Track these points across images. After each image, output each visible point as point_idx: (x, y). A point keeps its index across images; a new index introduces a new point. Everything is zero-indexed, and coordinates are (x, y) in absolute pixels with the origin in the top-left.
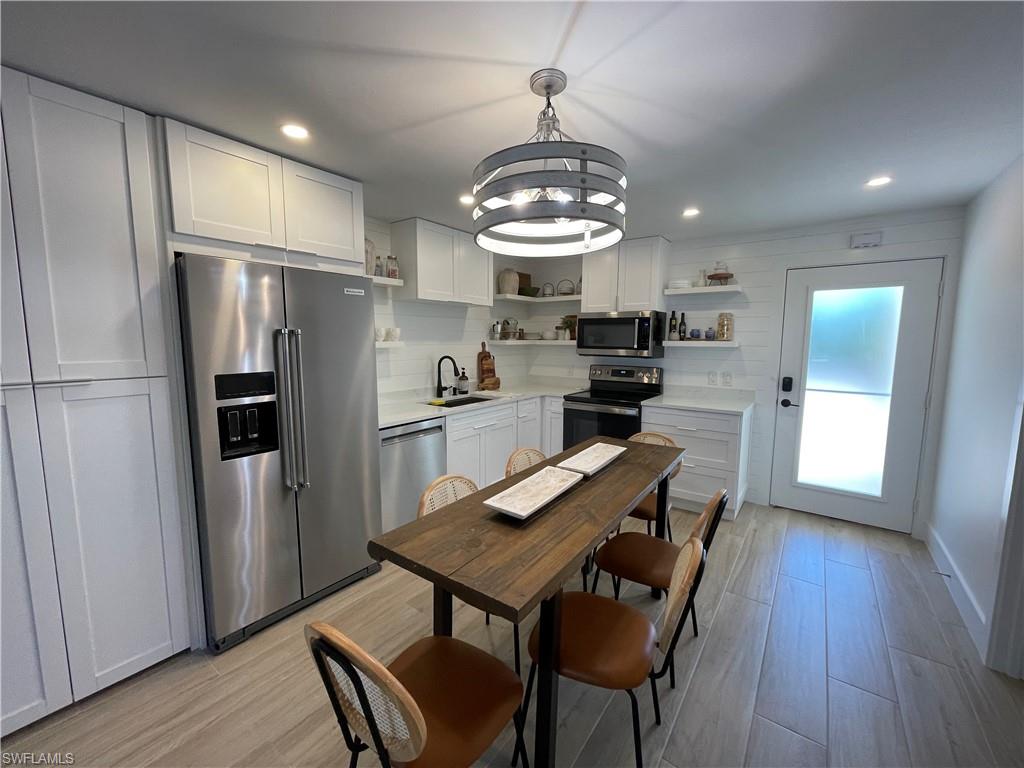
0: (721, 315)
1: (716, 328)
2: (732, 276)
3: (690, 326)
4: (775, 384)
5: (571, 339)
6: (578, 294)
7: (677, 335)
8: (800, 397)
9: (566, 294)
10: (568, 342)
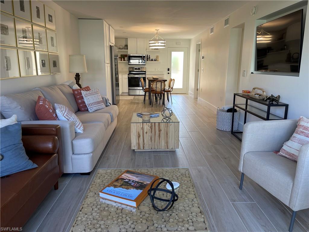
0: (157, 56)
4: (167, 70)
5: (124, 61)
6: (125, 49)
7: (149, 60)
8: (171, 72)
9: (121, 49)
10: (123, 61)
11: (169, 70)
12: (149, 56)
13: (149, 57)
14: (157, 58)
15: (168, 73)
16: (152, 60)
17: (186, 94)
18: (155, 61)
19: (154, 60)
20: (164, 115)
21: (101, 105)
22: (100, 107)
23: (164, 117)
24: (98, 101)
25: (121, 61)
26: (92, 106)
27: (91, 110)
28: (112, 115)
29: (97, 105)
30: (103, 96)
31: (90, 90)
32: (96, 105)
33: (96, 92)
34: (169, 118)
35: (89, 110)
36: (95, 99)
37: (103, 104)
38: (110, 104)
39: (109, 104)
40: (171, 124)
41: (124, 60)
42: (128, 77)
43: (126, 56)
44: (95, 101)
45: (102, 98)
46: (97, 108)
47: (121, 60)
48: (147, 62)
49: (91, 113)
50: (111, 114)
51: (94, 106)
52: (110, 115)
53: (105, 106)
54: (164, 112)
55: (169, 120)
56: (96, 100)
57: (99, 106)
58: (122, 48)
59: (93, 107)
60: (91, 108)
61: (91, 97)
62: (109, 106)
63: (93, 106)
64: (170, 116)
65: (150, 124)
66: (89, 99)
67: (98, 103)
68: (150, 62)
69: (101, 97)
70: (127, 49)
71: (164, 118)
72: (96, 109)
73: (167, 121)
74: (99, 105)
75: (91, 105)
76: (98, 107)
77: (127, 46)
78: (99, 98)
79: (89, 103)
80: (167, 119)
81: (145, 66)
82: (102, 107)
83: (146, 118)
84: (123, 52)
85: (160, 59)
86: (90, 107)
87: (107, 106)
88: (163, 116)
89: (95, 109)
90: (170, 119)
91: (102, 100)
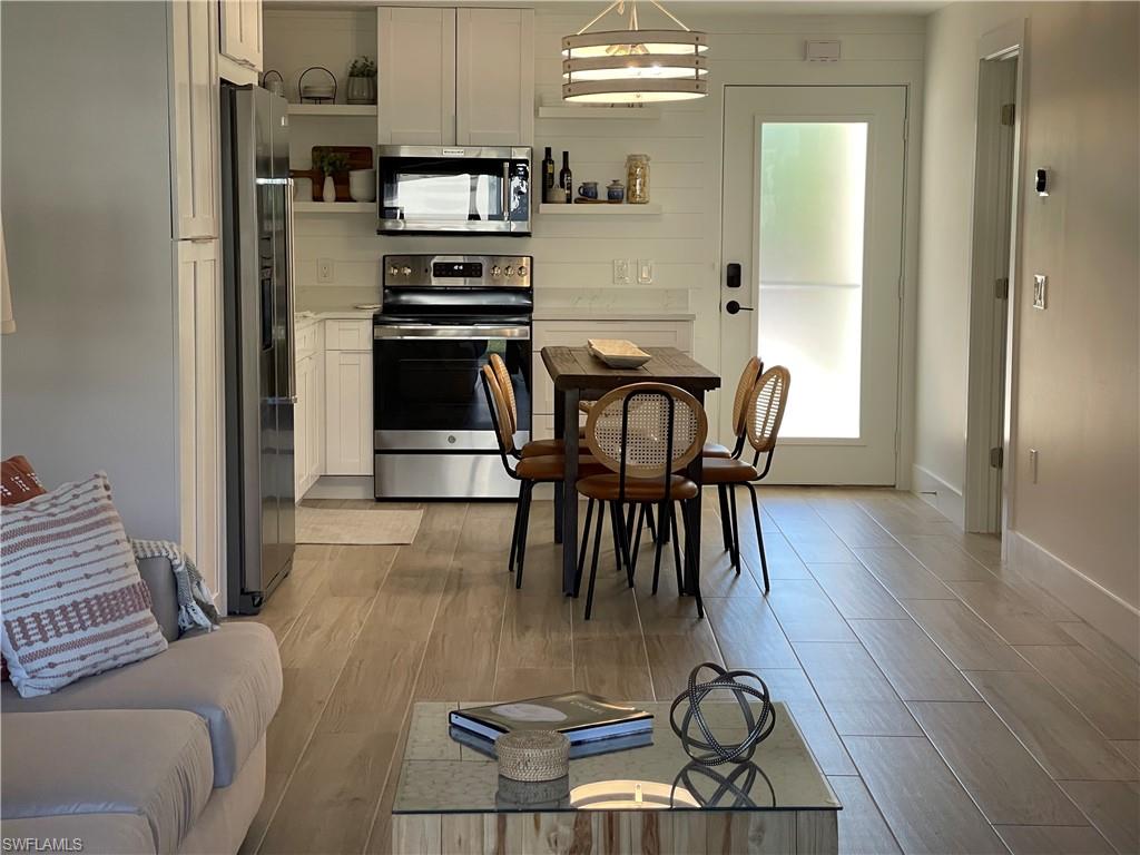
0: (630, 158)
3: (579, 177)
4: (717, 276)
5: (337, 200)
6: (349, 102)
7: (562, 194)
8: (753, 295)
9: (319, 100)
10: (330, 205)
11: (734, 276)
12: (557, 157)
13: (566, 170)
14: (632, 175)
15: (733, 308)
16: (588, 195)
17: (890, 488)
18: (613, 198)
19: (603, 195)
20: (694, 732)
21: (125, 630)
22: (120, 648)
23: (698, 753)
24: (99, 591)
25: (318, 206)
26: (45, 639)
27: (33, 674)
28: (226, 722)
29: (92, 631)
30: (151, 546)
31: (36, 490)
32: (79, 635)
33: (92, 513)
34: (745, 765)
35: (19, 675)
36: (80, 572)
37: (146, 622)
38: (208, 610)
39: (200, 617)
40: (761, 829)
41: (344, 196)
42: (379, 347)
43: (359, 156)
44: (79, 598)
45: (143, 563)
46: (88, 661)
47: (318, 197)
48: (544, 208)
49: (36, 705)
50: (217, 718)
51: (67, 639)
52: (210, 725)
53: (159, 636)
54: (694, 710)
55: (740, 782)
56: (87, 583)
57: (114, 634)
58: (322, 91)
59: (57, 650)
60: (32, 657)
61: (41, 558)
62: (197, 629)
63: (53, 642)
64: (752, 749)
65: (564, 827)
66: (25, 576)
67: (105, 608)
68: (574, 208)
69: (131, 557)
70: (374, 101)
71: (697, 764)
72: (79, 665)
73: (718, 795)
74: (111, 626)
75: (41, 628)
76: (101, 645)
77: (366, 73)
78: (112, 563)
79: (23, 613)
80: (725, 770)
81: (530, 247)
82: (131, 647)
83: (533, 765)
84: (337, 124)
85: (659, 187)
86: (25, 651)
87: (180, 633)
88: (688, 742)
89: (70, 663)
90: (754, 769)
91: (138, 579)
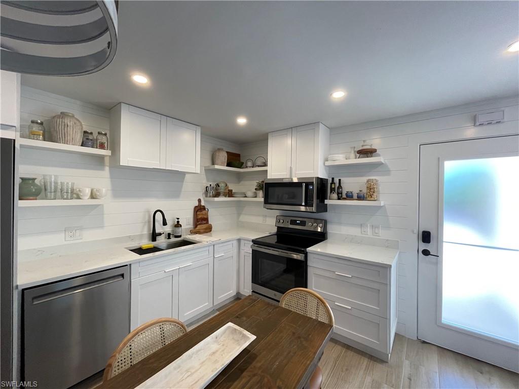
0: (368, 181)
1: (365, 191)
2: (375, 151)
3: (346, 188)
4: (417, 237)
7: (335, 196)
8: (439, 247)
13: (340, 187)
14: (368, 188)
15: (425, 253)
16: (349, 196)
18: (360, 198)
48: (328, 202)
68: (341, 202)
70: (267, 165)
